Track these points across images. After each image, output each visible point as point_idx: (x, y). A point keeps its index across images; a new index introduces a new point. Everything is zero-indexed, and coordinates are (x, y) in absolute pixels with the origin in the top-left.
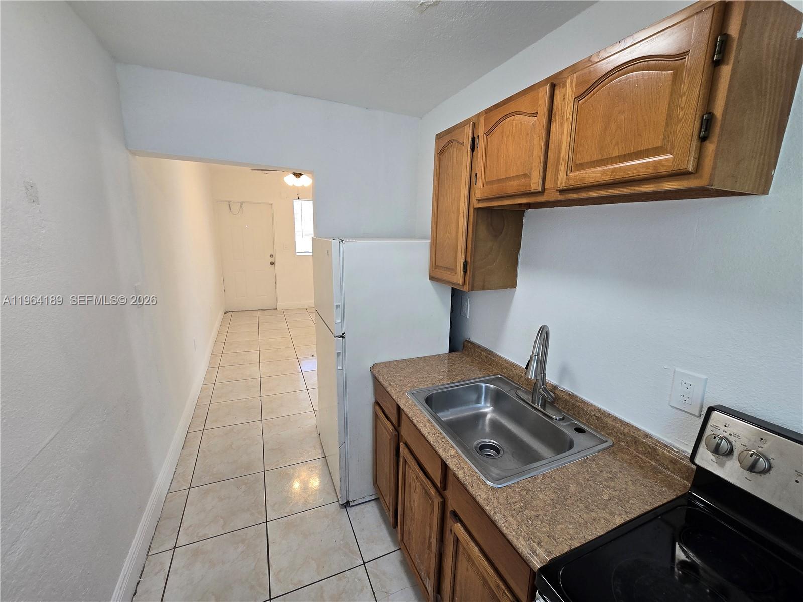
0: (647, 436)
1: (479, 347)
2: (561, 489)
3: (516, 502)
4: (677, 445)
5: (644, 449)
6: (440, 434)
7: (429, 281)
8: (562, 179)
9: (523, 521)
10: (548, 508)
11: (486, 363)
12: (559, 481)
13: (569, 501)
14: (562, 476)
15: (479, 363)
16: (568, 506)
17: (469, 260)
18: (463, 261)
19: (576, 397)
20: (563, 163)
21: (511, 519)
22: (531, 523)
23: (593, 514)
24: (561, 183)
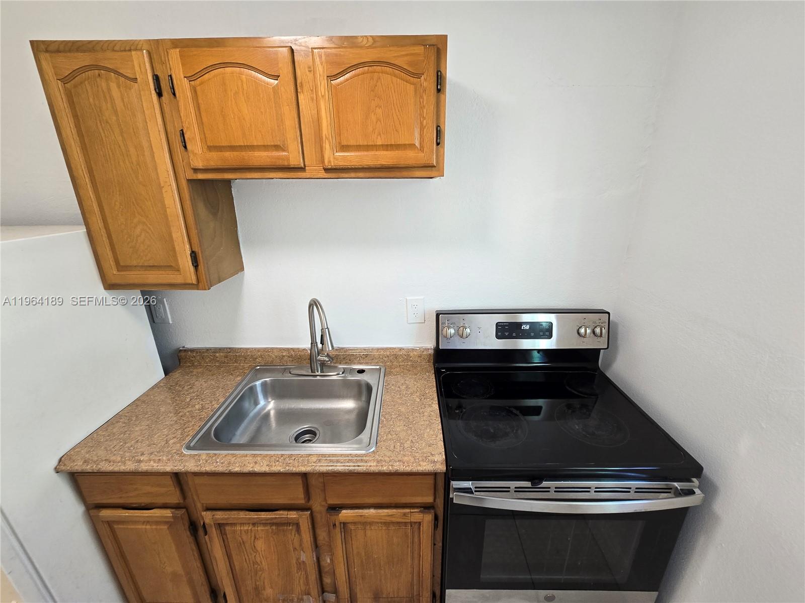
0: (401, 349)
1: (208, 350)
2: (399, 415)
3: (394, 446)
4: (417, 346)
5: (402, 359)
6: (282, 455)
7: (104, 290)
8: (329, 158)
9: (411, 452)
10: (409, 432)
11: (228, 363)
12: (393, 412)
13: (411, 418)
14: (390, 407)
15: (219, 367)
16: (414, 421)
17: (196, 249)
18: (188, 252)
19: (342, 348)
20: (327, 141)
21: (406, 458)
22: (415, 449)
23: (426, 414)
24: (330, 162)
